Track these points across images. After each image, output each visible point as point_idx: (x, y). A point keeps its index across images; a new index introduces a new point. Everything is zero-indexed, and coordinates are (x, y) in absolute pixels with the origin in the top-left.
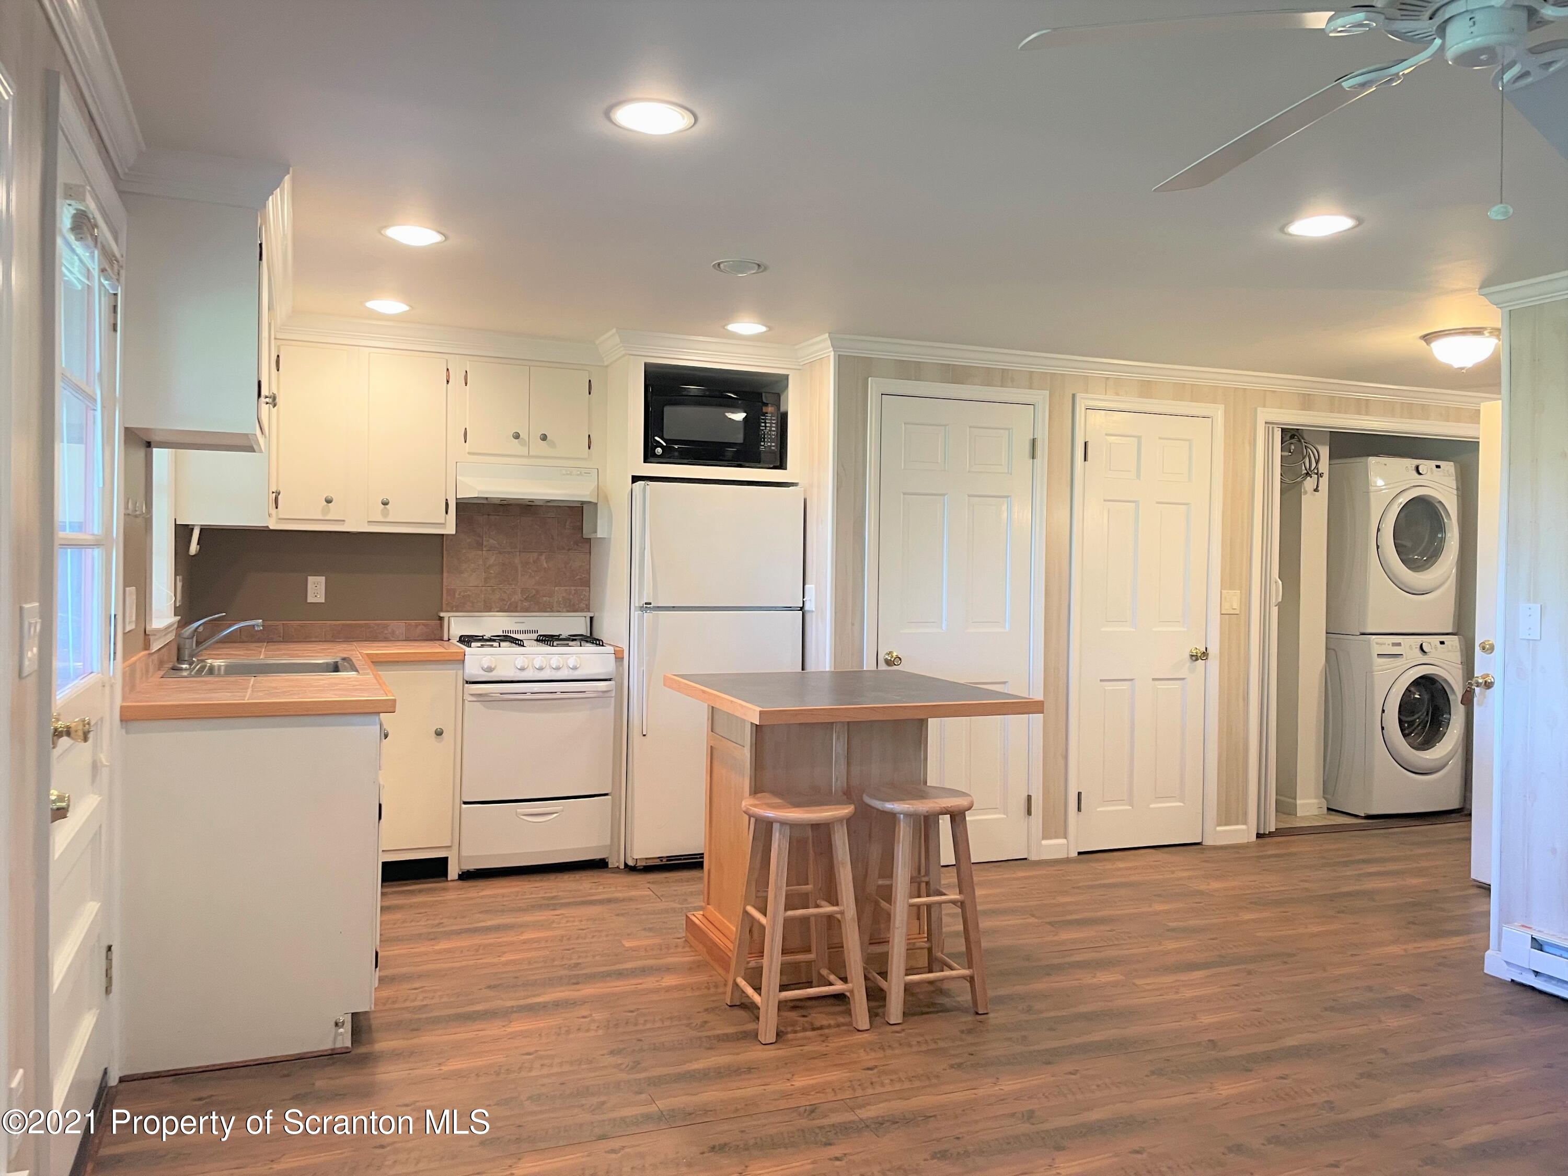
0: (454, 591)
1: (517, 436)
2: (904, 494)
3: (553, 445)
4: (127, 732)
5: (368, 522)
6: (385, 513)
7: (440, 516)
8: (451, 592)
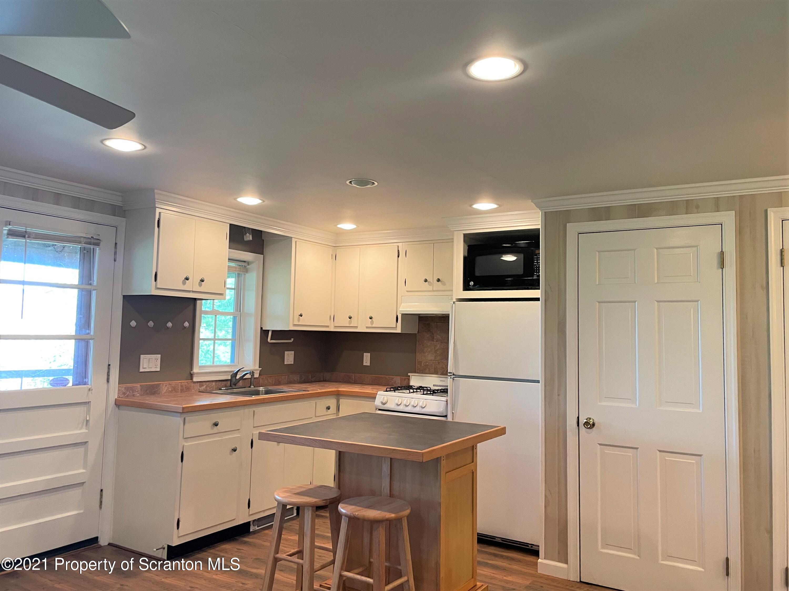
0: (421, 362)
1: (426, 281)
2: (599, 302)
3: (444, 284)
4: (119, 409)
5: (366, 327)
6: (372, 323)
7: (393, 324)
8: (420, 363)
